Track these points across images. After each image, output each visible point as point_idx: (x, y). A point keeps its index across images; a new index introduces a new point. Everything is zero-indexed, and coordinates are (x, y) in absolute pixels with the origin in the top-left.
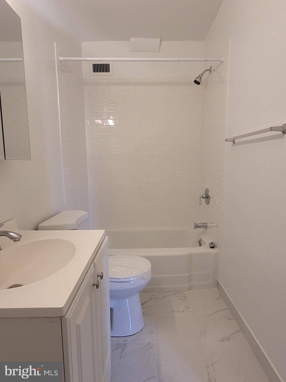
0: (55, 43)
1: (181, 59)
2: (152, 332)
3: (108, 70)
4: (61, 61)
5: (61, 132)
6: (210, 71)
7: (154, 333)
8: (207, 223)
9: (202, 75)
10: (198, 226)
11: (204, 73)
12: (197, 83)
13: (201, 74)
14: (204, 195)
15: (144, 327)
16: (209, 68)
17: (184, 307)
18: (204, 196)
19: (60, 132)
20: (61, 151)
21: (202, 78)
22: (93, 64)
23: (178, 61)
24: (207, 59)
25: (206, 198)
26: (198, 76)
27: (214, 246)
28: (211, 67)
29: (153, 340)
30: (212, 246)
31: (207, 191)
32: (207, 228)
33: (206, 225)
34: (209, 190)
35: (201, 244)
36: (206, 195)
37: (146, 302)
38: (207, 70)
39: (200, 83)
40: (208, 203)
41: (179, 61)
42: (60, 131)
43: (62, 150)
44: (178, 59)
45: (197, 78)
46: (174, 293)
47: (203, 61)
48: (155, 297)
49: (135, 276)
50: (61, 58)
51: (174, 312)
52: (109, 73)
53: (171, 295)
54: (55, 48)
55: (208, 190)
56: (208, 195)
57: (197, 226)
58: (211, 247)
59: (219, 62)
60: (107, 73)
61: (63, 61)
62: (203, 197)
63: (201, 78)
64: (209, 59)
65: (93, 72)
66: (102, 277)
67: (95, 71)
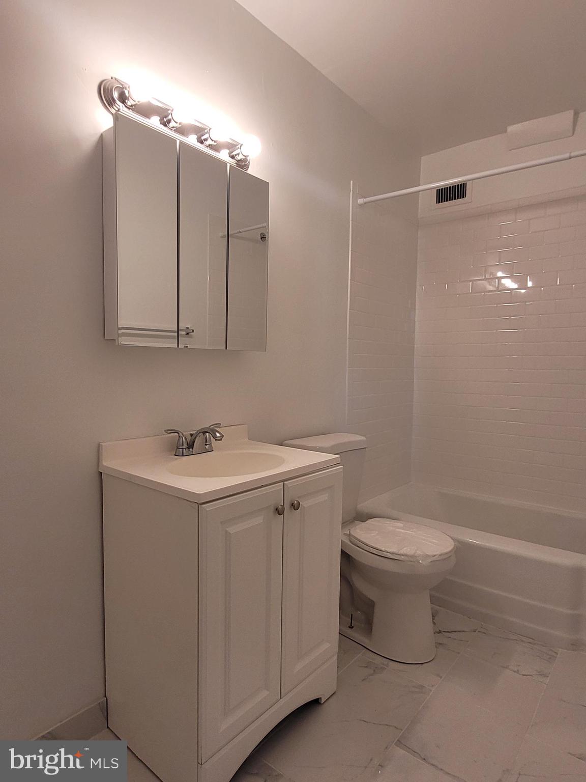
0: (352, 182)
2: (438, 675)
3: (462, 195)
4: (361, 205)
5: (350, 311)
7: (441, 678)
15: (430, 663)
17: (536, 670)
19: (348, 312)
22: (437, 190)
29: (433, 686)
37: (459, 632)
43: (349, 339)
46: (531, 640)
48: (485, 631)
50: (361, 201)
51: (507, 667)
52: (465, 198)
53: (522, 641)
54: (351, 189)
60: (461, 199)
65: (437, 203)
66: (295, 506)
67: (439, 200)
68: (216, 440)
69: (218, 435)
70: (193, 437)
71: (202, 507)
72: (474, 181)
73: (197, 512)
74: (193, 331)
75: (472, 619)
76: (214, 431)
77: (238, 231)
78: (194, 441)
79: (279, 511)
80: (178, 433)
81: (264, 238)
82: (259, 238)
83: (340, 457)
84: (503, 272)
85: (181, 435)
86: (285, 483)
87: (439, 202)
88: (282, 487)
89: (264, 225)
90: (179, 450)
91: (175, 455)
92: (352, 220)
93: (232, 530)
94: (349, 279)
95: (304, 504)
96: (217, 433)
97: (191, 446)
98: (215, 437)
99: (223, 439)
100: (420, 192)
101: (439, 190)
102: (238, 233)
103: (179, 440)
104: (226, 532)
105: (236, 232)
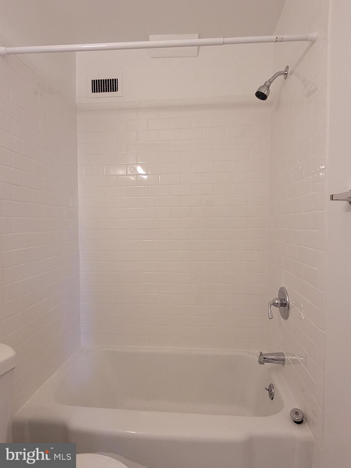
1: (227, 40)
3: (115, 89)
6: (286, 75)
8: (283, 354)
9: (271, 83)
10: (267, 358)
12: (261, 96)
13: (269, 80)
14: (276, 299)
16: (284, 70)
18: (276, 301)
21: (270, 88)
22: (92, 81)
24: (280, 37)
25: (281, 306)
26: (263, 84)
27: (302, 421)
28: (288, 67)
30: (297, 419)
31: (282, 292)
32: (284, 364)
33: (282, 357)
34: (287, 292)
35: (273, 396)
36: (281, 300)
38: (279, 74)
39: (267, 97)
40: (286, 316)
44: (220, 40)
45: (262, 87)
47: (273, 42)
52: (117, 92)
55: (285, 290)
56: (285, 300)
58: (296, 422)
59: (307, 44)
60: (114, 92)
62: (275, 304)
63: (268, 87)
64: (285, 37)
67: (94, 90)
87: (94, 92)
101: (94, 81)
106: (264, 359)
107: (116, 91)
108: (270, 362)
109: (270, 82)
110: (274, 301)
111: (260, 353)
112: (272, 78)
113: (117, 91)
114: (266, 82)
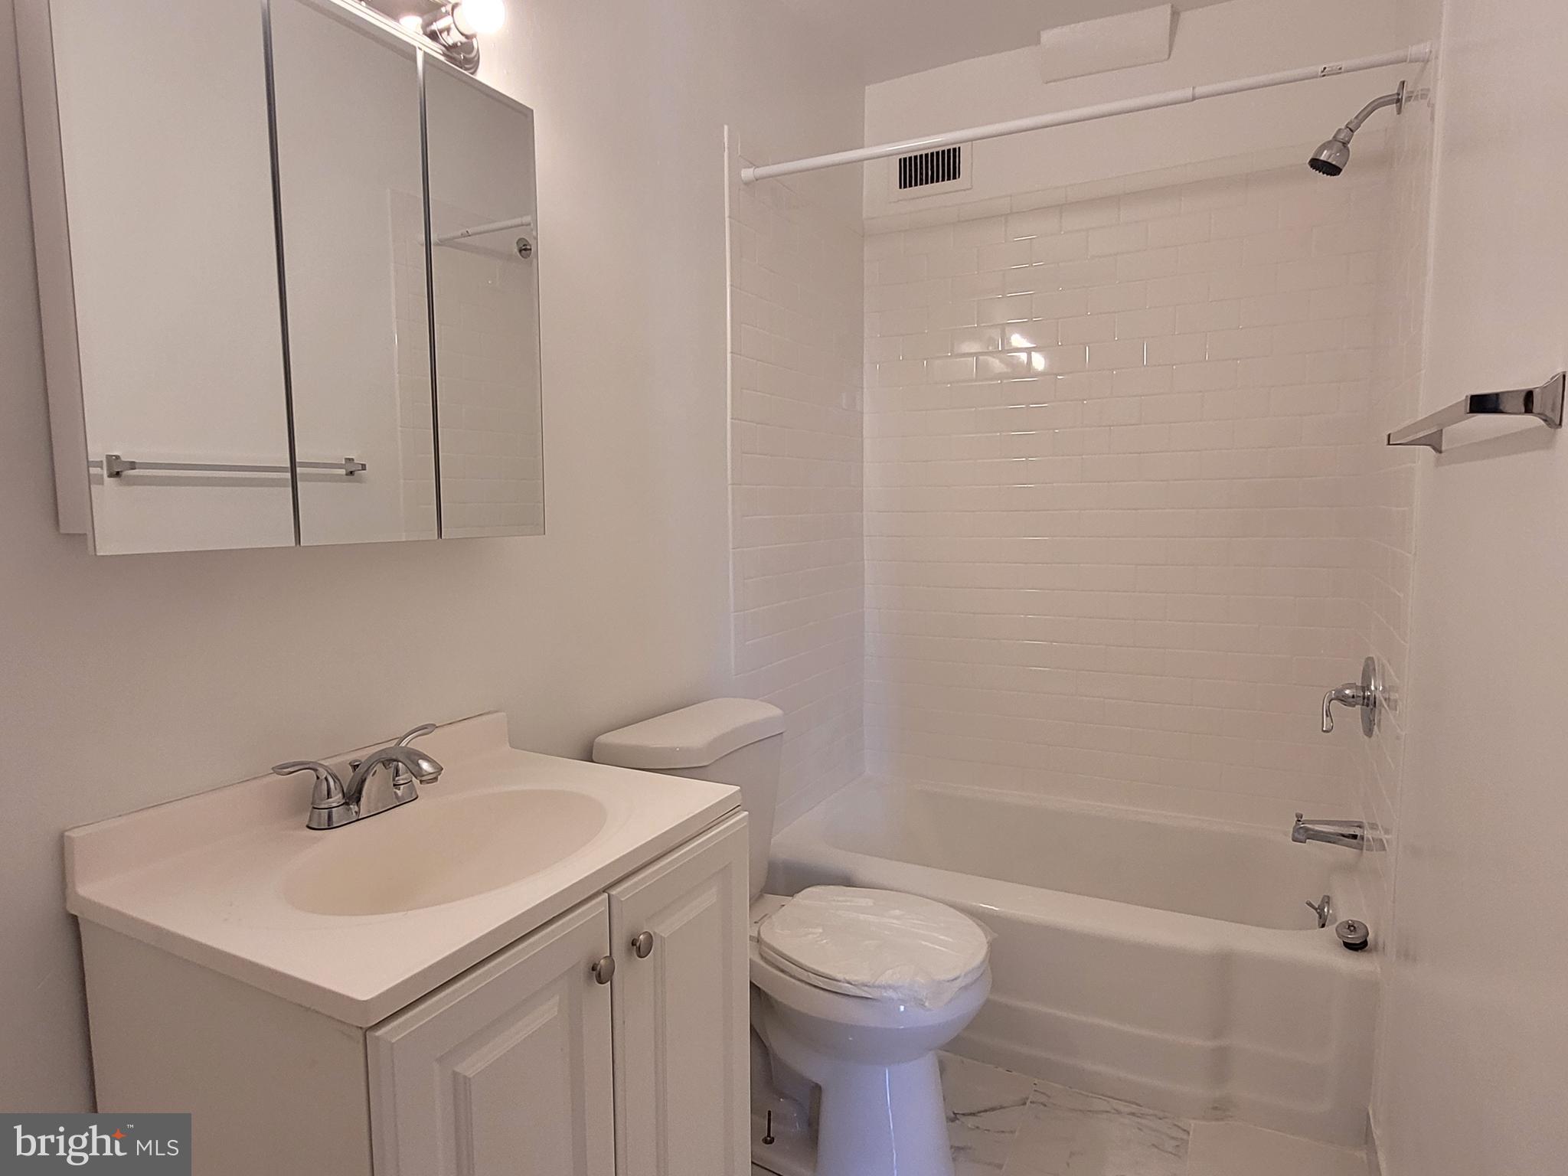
0: (726, 127)
1: (1202, 90)
3: (952, 173)
4: (747, 184)
5: (732, 423)
6: (1398, 104)
8: (1360, 825)
9: (1352, 131)
10: (1312, 831)
11: (1360, 117)
12: (1325, 167)
13: (1347, 127)
14: (1350, 686)
16: (1393, 93)
18: (1347, 692)
19: (729, 427)
20: (730, 488)
22: (900, 160)
23: (1187, 101)
24: (1334, 65)
26: (1331, 138)
27: (1364, 944)
28: (1403, 84)
30: (1353, 938)
31: (1368, 669)
32: (1362, 849)
36: (1359, 689)
38: (1380, 103)
39: (1340, 170)
40: (1368, 729)
41: (1194, 99)
42: (729, 420)
43: (732, 484)
44: (1188, 93)
45: (1323, 147)
47: (1316, 76)
48: (1044, 1099)
49: (890, 982)
50: (747, 173)
52: (957, 180)
53: (1120, 1112)
54: (726, 145)
55: (1372, 668)
57: (1307, 830)
58: (1349, 946)
60: (952, 181)
61: (753, 181)
62: (1342, 699)
63: (1345, 144)
64: (1345, 64)
65: (900, 187)
66: (639, 947)
67: (906, 180)
68: (421, 782)
69: (425, 766)
70: (361, 770)
71: (378, 1038)
72: (974, 142)
73: (363, 1051)
74: (364, 467)
75: (1014, 1073)
76: (413, 757)
77: (464, 231)
78: (363, 781)
79: (600, 974)
80: (315, 770)
81: (525, 250)
82: (516, 250)
83: (740, 791)
84: (1025, 334)
85: (323, 774)
86: (613, 892)
87: (905, 187)
88: (605, 908)
89: (527, 219)
90: (320, 814)
91: (308, 827)
92: (730, 217)
93: (471, 1066)
94: (729, 349)
95: (663, 929)
96: (420, 761)
97: (353, 796)
98: (418, 773)
99: (439, 777)
100: (866, 162)
101: (905, 159)
102: (463, 236)
103: (317, 787)
104: (455, 1074)
105: (459, 233)
106: (1303, 833)
107: (954, 178)
108: (1334, 843)
109: (1350, 129)
110: (1339, 691)
111: (1297, 816)
112: (1356, 117)
113: (959, 177)
114: (1340, 130)
